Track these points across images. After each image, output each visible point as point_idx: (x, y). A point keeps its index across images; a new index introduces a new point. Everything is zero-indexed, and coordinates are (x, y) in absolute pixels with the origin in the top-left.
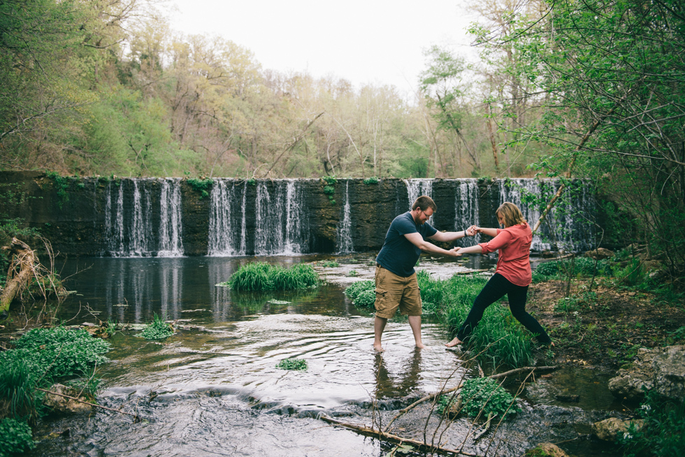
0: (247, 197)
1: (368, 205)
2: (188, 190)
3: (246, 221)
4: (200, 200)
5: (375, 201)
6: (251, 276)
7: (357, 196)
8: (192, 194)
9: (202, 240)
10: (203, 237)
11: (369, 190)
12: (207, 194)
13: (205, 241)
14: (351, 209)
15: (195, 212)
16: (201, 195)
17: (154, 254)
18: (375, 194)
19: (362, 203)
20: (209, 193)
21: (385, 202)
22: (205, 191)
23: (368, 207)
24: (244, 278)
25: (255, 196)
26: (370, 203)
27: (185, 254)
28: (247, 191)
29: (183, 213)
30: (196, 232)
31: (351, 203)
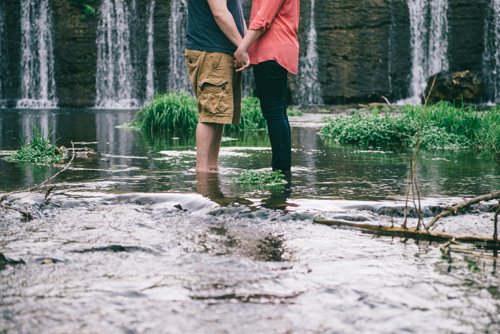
0: (155, 17)
1: (345, 31)
2: (64, 6)
3: (155, 55)
4: (82, 21)
5: (356, 26)
6: (171, 110)
7: (328, 17)
8: (70, 10)
9: (85, 84)
10: (88, 79)
11: (347, 8)
12: (93, 10)
13: (90, 85)
14: (319, 37)
15: (74, 39)
16: (83, 13)
17: (11, 105)
18: (356, 14)
19: (336, 28)
20: (96, 10)
21: (373, 27)
22: (89, 7)
23: (346, 35)
24: (161, 112)
25: (168, 15)
26: (349, 28)
27: (59, 105)
28: (156, 9)
29: (56, 40)
30: (76, 71)
31: (319, 29)
